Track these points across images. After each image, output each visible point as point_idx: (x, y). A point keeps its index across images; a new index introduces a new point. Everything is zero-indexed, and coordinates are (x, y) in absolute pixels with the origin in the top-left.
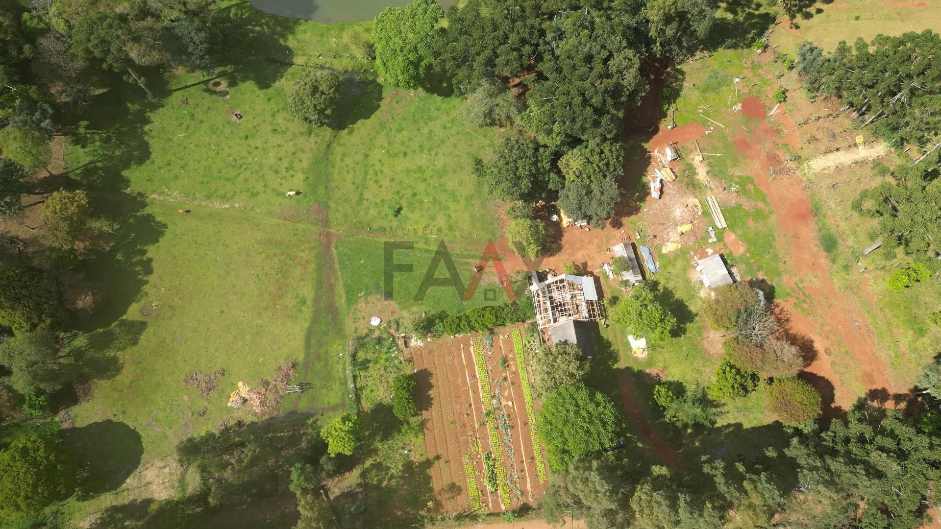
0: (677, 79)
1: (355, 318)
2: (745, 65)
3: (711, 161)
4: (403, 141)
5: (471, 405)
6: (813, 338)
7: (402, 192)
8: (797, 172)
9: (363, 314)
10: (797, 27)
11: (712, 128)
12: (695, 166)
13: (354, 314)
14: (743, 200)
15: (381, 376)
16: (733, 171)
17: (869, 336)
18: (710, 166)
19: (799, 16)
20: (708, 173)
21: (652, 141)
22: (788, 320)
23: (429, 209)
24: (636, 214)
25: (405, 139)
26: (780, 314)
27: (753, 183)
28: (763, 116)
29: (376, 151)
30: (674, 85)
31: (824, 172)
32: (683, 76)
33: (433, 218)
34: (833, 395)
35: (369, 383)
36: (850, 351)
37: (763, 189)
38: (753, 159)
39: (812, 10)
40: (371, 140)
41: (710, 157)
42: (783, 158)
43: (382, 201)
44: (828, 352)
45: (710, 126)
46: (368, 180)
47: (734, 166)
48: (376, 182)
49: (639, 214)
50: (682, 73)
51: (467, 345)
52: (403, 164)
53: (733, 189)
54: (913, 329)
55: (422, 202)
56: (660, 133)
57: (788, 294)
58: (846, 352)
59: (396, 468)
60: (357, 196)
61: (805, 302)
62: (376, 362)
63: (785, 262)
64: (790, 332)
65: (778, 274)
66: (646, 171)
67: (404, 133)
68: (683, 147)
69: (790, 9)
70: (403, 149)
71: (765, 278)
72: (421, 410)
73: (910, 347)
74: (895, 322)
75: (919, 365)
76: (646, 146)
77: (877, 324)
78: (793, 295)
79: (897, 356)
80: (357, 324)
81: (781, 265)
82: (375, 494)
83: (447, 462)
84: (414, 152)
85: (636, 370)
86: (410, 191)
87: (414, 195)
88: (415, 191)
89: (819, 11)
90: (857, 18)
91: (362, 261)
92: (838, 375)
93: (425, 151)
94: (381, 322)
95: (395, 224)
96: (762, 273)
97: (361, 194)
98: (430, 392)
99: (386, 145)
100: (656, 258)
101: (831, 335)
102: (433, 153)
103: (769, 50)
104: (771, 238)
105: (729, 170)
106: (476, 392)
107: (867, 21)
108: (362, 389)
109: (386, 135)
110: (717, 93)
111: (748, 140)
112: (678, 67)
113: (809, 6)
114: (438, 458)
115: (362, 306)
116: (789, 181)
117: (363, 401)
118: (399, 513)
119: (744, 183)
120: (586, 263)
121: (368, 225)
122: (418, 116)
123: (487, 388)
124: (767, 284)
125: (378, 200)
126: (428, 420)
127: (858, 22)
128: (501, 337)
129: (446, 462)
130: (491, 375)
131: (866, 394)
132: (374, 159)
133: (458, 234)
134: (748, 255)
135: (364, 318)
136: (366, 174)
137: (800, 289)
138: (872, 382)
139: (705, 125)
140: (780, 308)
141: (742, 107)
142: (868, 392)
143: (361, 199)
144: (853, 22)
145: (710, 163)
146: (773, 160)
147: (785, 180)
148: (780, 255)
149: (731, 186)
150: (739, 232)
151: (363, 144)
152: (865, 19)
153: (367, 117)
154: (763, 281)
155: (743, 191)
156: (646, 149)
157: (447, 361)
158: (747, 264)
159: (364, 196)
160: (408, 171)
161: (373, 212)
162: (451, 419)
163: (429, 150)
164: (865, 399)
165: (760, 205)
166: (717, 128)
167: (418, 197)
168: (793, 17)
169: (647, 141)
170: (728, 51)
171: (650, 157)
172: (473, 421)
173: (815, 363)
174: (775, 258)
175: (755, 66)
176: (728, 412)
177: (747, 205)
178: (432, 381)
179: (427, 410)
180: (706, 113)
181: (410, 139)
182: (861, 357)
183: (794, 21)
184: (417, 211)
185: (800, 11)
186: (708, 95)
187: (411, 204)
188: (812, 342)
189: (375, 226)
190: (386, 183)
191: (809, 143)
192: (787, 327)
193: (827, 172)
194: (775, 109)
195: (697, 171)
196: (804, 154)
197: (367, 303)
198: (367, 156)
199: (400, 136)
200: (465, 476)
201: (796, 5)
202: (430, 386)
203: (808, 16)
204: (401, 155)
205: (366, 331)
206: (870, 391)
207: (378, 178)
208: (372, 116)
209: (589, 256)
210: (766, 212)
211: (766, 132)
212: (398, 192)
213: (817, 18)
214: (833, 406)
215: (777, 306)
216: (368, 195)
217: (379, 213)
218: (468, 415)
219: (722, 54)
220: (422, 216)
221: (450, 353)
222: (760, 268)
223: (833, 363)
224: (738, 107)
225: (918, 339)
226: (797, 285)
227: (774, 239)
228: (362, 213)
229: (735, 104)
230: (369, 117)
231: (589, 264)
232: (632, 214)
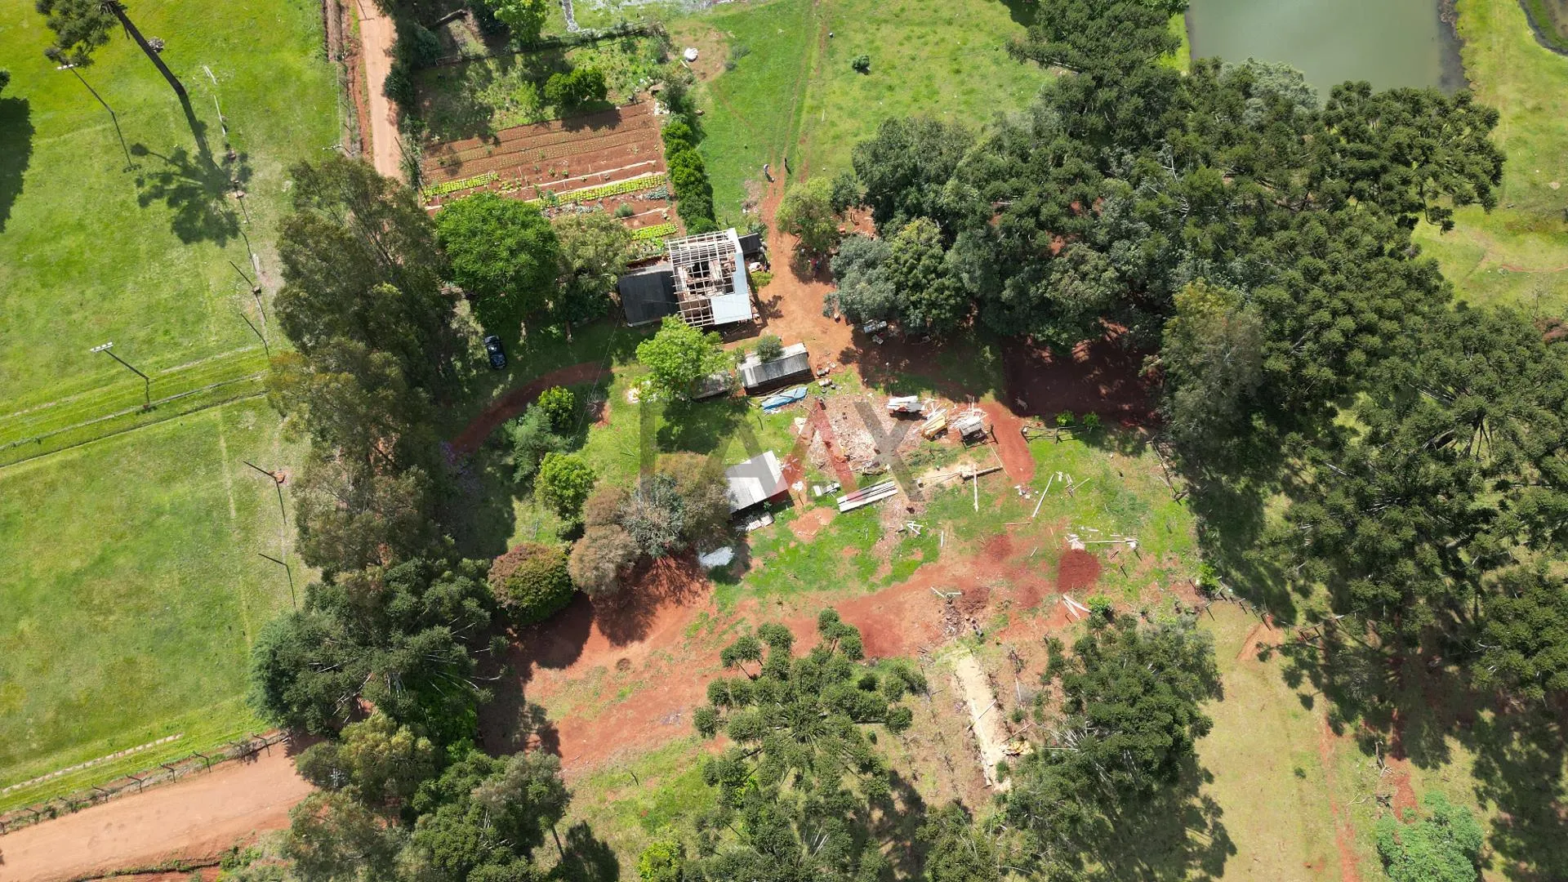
0: (1124, 442)
1: (695, 30)
2: (1165, 559)
3: (964, 492)
4: (979, 67)
5: (567, 177)
6: (648, 641)
7: (893, 73)
8: (954, 638)
9: (702, 39)
10: (1263, 657)
11: (1028, 497)
12: (952, 466)
13: (701, 28)
14: (895, 541)
15: (613, 68)
16: (947, 528)
17: (651, 738)
18: (953, 490)
19: (1289, 661)
20: (940, 486)
21: (999, 406)
22: (679, 602)
23: (869, 108)
24: (863, 383)
25: (983, 70)
26: (690, 591)
27: (927, 560)
28: (1063, 586)
29: (960, 34)
30: (1112, 437)
31: (953, 679)
32: (1131, 453)
33: (852, 114)
34: (550, 667)
35: (603, 56)
36: (624, 701)
37: (915, 577)
38: (974, 563)
39: (1307, 687)
40: (977, 26)
41: (971, 490)
42: (979, 616)
43: (878, 49)
44: (623, 664)
45: (1033, 493)
46: (910, 28)
47: (957, 529)
48: (908, 38)
49: (862, 387)
50: (1138, 451)
51: (654, 169)
52: (941, 72)
53: (912, 525)
54: (658, 809)
55: (878, 99)
56: (1014, 417)
57: (725, 605)
58: (623, 696)
59: (486, 97)
60: (883, 17)
61: (711, 632)
62: (631, 60)
63: (780, 603)
64: (658, 606)
65: (759, 591)
66: (943, 396)
67: (994, 68)
68: (988, 450)
69: (1303, 646)
70: (966, 67)
71: (752, 571)
72: (563, 119)
73: (627, 803)
74: (672, 780)
75: (595, 816)
76: (989, 397)
77: (671, 754)
78: (722, 614)
79: (612, 783)
80: (687, 33)
81: (776, 597)
82: (453, 74)
83: (490, 154)
84: (962, 83)
85: (609, 389)
86: (895, 82)
87: (891, 88)
88: (897, 89)
89: (1307, 702)
90: (1300, 773)
91: (780, 31)
92: (583, 676)
93: (966, 97)
94: (690, 61)
95: (842, 67)
96: (761, 563)
97: (886, 21)
98: (588, 128)
99: (969, 45)
100: (787, 410)
101: (652, 672)
102: (962, 107)
103: (1203, 601)
104: (824, 583)
105: (950, 522)
106: (585, 182)
107: (1294, 791)
108: (596, 47)
109: (988, 44)
110: (1100, 509)
111: (1010, 558)
112: (1149, 446)
113: (1316, 683)
114: (497, 142)
115: (714, 36)
116: (935, 623)
117: (579, 50)
118: (427, 104)
119: (925, 544)
120: (781, 316)
121: (839, 34)
122: (1023, 83)
123: (590, 196)
124: (741, 572)
125: (878, 43)
126: (549, 128)
127: (1291, 775)
128: (664, 210)
129: (490, 152)
130: (610, 200)
131: (551, 724)
132: (943, 31)
133: (827, 147)
134: (792, 544)
135: (696, 40)
136: (921, 24)
137: (732, 627)
138: (568, 735)
139: (1036, 485)
140: (700, 591)
141: (1077, 552)
142: (555, 726)
143: (879, 23)
144: (1290, 765)
145: (959, 491)
146: (975, 600)
147: (936, 616)
148: (793, 597)
149: (918, 522)
150: (834, 533)
151: (969, 15)
152: (1300, 790)
153: (1014, 18)
154: (747, 567)
155: (910, 542)
156: (983, 395)
157: (630, 146)
158: (777, 542)
159: (883, 25)
160: (929, 78)
161: (859, 38)
162: (549, 156)
163: (965, 103)
164: (542, 721)
165: (886, 571)
166: (1029, 505)
167: (888, 94)
168: (1285, 650)
169: (998, 398)
170: (1192, 529)
171: (967, 401)
172: (544, 182)
173: (606, 642)
174: (788, 589)
175: (1166, 577)
176: (533, 512)
177: (883, 548)
178: (603, 130)
179: (563, 126)
180: (1057, 488)
181: (983, 77)
182: (613, 720)
183: (1276, 654)
184: (864, 93)
185: (1302, 664)
186: (1095, 494)
187: (876, 85)
188: (642, 639)
189: (836, 42)
190: (908, 50)
191: (1010, 657)
192: (667, 601)
193: (954, 683)
194: (1079, 606)
195: (943, 469)
196: (989, 648)
197: (718, 42)
198: (950, 23)
199: (987, 62)
200: (469, 176)
201: (1313, 657)
202: (595, 128)
203: (1292, 679)
204: (956, 67)
205: (676, 44)
206: (556, 731)
207: (914, 40)
208: (1017, 24)
209: (793, 320)
210: (872, 580)
211: (1031, 590)
212: (894, 67)
213: (1290, 696)
214: (534, 665)
215: (704, 587)
216: (886, 30)
217: (858, 46)
218: (553, 175)
219: (1187, 522)
220: (856, 100)
221: (643, 148)
222: (768, 562)
223: (604, 671)
224: (1077, 545)
225: (640, 816)
226: (740, 622)
227: (821, 588)
228: (857, 25)
229: (1082, 539)
230: (1014, 20)
231: (778, 321)
232: (863, 377)
